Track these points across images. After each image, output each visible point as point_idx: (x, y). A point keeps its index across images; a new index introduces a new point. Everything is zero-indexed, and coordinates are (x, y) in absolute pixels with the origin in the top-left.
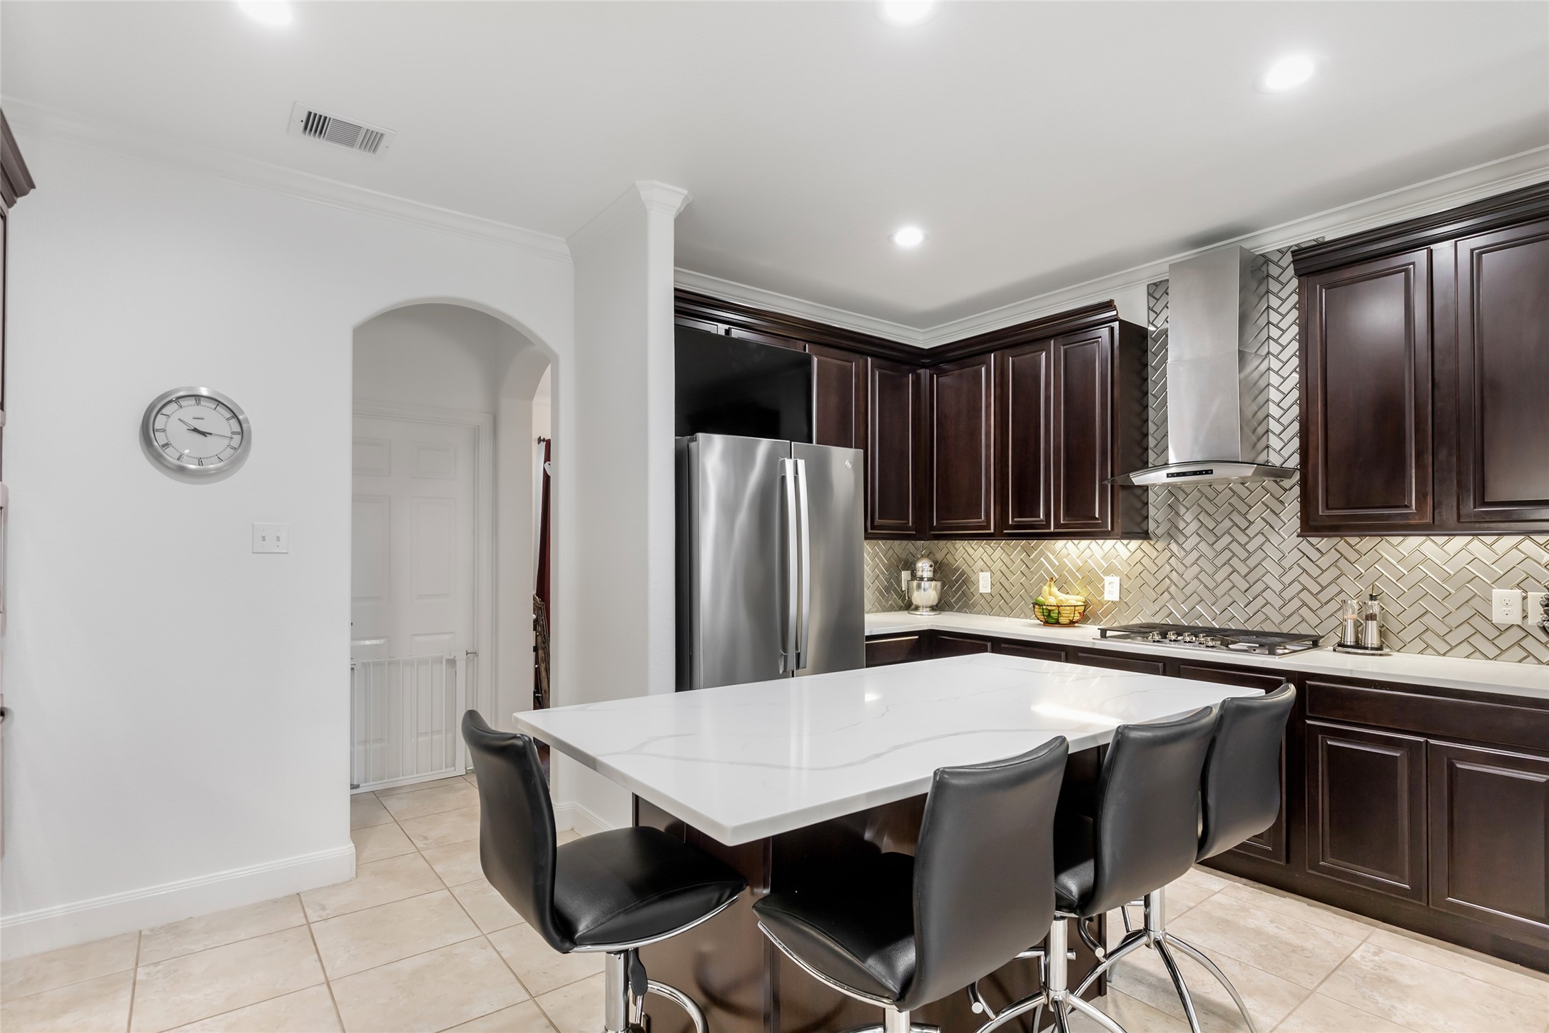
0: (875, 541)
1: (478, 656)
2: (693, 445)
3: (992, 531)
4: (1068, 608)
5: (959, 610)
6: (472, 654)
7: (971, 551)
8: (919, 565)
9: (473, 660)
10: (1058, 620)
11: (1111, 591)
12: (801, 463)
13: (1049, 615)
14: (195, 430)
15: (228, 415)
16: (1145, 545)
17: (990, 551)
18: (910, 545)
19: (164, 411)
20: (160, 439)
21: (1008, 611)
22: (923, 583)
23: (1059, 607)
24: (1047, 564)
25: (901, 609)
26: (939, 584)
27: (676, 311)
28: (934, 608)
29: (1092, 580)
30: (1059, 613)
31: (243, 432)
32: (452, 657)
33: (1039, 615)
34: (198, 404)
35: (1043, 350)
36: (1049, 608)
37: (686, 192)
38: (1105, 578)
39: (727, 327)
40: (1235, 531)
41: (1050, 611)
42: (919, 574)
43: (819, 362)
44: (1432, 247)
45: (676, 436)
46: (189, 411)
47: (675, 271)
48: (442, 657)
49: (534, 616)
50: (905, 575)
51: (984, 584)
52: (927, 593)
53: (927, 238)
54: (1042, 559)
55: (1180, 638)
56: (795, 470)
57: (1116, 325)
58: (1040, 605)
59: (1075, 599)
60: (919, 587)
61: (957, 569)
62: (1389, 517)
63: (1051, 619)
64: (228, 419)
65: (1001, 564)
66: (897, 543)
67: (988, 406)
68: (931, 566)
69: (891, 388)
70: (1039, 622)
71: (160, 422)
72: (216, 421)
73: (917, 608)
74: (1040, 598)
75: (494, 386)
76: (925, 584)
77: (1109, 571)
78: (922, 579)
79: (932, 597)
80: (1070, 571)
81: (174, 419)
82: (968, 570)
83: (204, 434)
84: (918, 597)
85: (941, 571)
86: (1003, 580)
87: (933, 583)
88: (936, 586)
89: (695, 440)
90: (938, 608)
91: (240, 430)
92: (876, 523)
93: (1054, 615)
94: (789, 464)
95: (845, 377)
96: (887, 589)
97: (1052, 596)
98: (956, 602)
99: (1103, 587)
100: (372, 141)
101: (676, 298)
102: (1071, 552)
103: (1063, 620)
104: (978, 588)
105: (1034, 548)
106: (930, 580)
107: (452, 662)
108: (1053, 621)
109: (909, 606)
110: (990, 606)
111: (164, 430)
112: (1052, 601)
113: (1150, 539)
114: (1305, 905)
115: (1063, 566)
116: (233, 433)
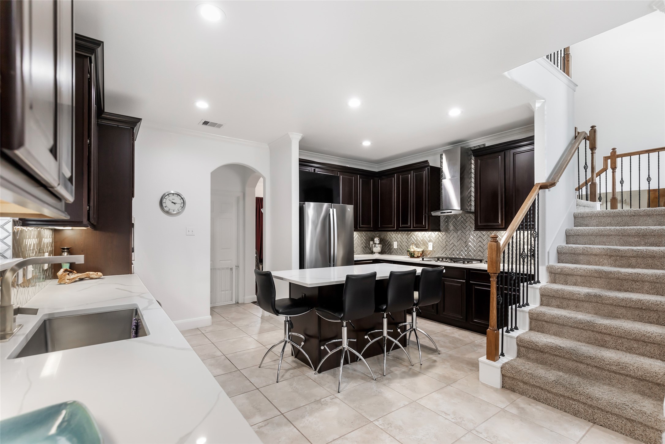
0: (362, 232)
1: (239, 267)
2: (304, 205)
3: (395, 229)
4: (417, 252)
5: (388, 254)
6: (237, 267)
7: (391, 235)
8: (375, 239)
9: (237, 269)
10: (414, 256)
11: (430, 248)
12: (335, 210)
13: (411, 255)
14: (173, 202)
15: (180, 198)
16: (440, 233)
17: (397, 235)
18: (373, 233)
19: (165, 198)
20: (164, 205)
21: (402, 254)
22: (376, 245)
23: (414, 252)
24: (413, 239)
25: (370, 253)
26: (381, 245)
27: (299, 165)
28: (379, 253)
29: (425, 244)
30: (414, 254)
31: (184, 203)
32: (231, 267)
33: (408, 254)
34: (173, 195)
35: (409, 174)
36: (411, 252)
37: (302, 135)
38: (429, 243)
39: (314, 168)
40: (462, 229)
41: (411, 253)
42: (375, 242)
43: (342, 177)
44: (505, 151)
45: (299, 202)
46: (171, 197)
47: (299, 151)
48: (228, 267)
49: (256, 255)
50: (371, 243)
51: (395, 245)
52: (377, 248)
53: (372, 144)
54: (412, 237)
55: (446, 260)
56: (333, 212)
57: (429, 167)
58: (409, 251)
59: (420, 250)
60: (375, 246)
61: (388, 241)
62: (494, 226)
63: (412, 255)
64: (180, 199)
65: (400, 239)
66: (369, 232)
67: (394, 190)
68: (379, 240)
69: (365, 184)
70: (409, 257)
71: (164, 201)
72: (177, 200)
73: (374, 253)
74: (409, 250)
75: (244, 183)
76: (377, 245)
77: (429, 241)
78: (376, 244)
79: (379, 249)
80: (419, 241)
81: (168, 199)
82: (391, 241)
83: (175, 203)
84: (375, 250)
85: (382, 241)
86: (401, 244)
87: (379, 245)
88: (380, 246)
89: (304, 204)
90: (381, 253)
91: (183, 202)
92: (360, 226)
93: (413, 254)
94: (331, 210)
95: (351, 181)
96: (366, 247)
97: (413, 249)
98: (387, 251)
99: (428, 246)
100: (220, 126)
101: (299, 161)
102: (420, 235)
103: (415, 256)
104: (393, 247)
105: (409, 234)
106: (378, 244)
107: (231, 269)
108: (413, 256)
109: (372, 253)
110: (397, 253)
111: (165, 203)
112: (412, 250)
113: (441, 231)
114: (471, 333)
115: (417, 239)
116: (182, 203)
